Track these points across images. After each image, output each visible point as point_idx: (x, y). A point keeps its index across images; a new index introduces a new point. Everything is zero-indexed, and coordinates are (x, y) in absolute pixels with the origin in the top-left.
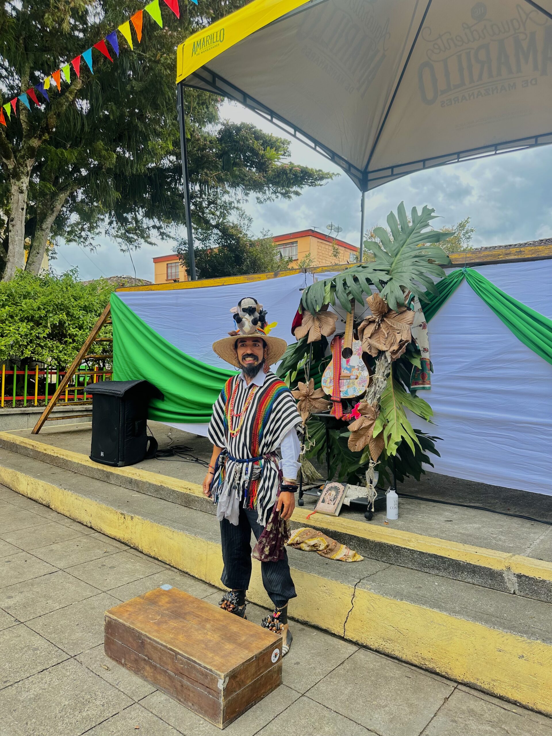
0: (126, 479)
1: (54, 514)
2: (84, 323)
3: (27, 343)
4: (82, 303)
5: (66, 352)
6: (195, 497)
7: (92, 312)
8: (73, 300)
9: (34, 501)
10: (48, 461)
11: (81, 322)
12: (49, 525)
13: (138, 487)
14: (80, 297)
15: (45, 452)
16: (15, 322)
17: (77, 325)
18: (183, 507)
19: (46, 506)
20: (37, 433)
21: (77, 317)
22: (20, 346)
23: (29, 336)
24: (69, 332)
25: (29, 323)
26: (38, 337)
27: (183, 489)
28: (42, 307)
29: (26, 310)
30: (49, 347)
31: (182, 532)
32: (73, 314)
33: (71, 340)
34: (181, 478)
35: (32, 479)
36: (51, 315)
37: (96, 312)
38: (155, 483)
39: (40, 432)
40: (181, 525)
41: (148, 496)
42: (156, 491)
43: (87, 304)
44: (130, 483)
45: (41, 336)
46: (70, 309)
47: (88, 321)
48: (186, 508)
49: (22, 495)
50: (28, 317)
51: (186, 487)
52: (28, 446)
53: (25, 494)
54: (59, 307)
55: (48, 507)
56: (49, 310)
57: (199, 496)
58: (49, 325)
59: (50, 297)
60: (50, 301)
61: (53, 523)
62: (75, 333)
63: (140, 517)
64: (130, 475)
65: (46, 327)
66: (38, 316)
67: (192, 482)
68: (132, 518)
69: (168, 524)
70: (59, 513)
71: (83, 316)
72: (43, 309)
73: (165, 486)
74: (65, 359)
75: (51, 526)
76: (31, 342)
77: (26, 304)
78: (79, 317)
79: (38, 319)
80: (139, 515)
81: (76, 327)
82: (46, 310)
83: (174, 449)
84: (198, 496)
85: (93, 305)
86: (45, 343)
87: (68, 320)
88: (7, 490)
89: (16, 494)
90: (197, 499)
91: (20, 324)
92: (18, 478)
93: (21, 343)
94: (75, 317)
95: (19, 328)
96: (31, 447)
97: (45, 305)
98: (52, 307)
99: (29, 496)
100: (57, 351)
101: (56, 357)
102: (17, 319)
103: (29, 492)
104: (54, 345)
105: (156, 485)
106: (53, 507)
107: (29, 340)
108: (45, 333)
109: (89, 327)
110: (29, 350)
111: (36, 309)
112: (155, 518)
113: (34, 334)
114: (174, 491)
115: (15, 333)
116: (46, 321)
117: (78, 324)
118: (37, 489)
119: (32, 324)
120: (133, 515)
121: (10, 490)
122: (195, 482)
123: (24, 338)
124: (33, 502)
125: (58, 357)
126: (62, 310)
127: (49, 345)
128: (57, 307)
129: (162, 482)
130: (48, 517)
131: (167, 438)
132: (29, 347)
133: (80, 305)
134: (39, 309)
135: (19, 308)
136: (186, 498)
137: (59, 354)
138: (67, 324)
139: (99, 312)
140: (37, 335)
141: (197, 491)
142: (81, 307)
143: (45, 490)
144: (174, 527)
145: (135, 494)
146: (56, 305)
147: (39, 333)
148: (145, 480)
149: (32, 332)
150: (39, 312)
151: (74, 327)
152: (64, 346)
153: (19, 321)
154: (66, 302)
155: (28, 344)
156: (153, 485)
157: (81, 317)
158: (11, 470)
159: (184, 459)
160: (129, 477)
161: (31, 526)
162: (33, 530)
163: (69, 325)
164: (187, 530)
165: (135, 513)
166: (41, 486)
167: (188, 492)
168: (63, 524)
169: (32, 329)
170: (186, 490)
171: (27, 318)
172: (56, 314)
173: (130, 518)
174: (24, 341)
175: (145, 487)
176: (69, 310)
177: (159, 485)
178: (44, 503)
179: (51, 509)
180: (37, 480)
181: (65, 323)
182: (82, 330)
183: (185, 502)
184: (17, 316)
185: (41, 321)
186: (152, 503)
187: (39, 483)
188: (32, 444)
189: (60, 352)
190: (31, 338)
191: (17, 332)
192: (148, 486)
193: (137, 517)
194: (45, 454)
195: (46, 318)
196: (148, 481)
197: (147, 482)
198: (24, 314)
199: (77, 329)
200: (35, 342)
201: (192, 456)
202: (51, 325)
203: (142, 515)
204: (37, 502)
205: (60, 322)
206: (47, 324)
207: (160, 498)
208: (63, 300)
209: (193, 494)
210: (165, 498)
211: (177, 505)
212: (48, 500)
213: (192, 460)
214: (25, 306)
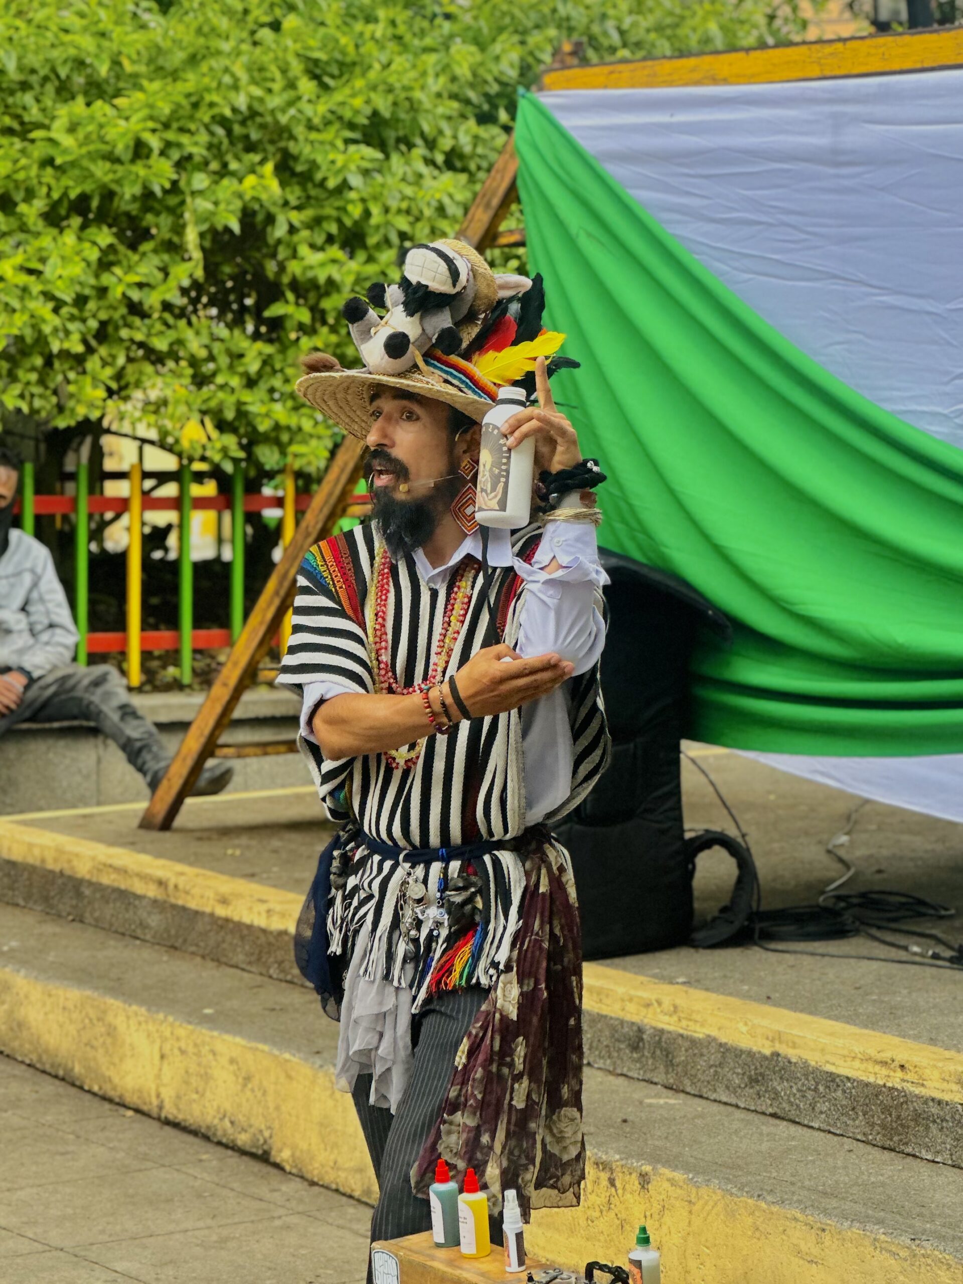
0: (614, 1029)
1: (293, 1187)
2: (367, 214)
3: (85, 341)
4: (358, 102)
5: (277, 382)
6: (926, 1101)
7: (410, 146)
8: (307, 86)
9: (195, 1133)
10: (240, 958)
11: (356, 211)
12: (277, 1223)
13: (670, 1064)
14: (342, 65)
15: (221, 911)
16: (23, 228)
17: (333, 228)
18: (876, 1153)
19: (253, 1156)
20: (166, 825)
21: (332, 183)
22: (49, 361)
23: (91, 305)
24: (294, 267)
25: (92, 231)
26: (136, 309)
27: (870, 1067)
28: (155, 142)
29: (73, 164)
30: (194, 362)
31: (856, 1230)
32: (314, 166)
33: (304, 316)
34: (871, 1023)
35: (181, 1032)
36: (200, 181)
37: (431, 144)
38: (745, 1043)
39: (178, 822)
40: (859, 1208)
41: (715, 1107)
42: (753, 1081)
43: (383, 105)
44: (635, 1048)
45: (152, 300)
46: (292, 137)
47: (394, 204)
48: (887, 1155)
49: (137, 1111)
50: (84, 198)
51: (886, 1056)
52: (139, 887)
53: (152, 1105)
54: (237, 129)
55: (264, 1158)
56: (190, 157)
57: (946, 1097)
58: (191, 236)
59: (191, 81)
60: (195, 106)
61: (294, 1219)
62: (322, 278)
63: (678, 1176)
64: (631, 1007)
65: (174, 248)
66: (137, 190)
67: (917, 1038)
68: (644, 1179)
69: (800, 1202)
70: (313, 1184)
71: (366, 173)
72: (162, 153)
73: (793, 1054)
74: (277, 427)
75: (288, 1227)
76: (103, 334)
77: (72, 129)
78: (345, 186)
79: (134, 208)
80: (675, 1168)
81: (330, 239)
82: (176, 155)
83: (850, 906)
84: (938, 1095)
85: (414, 107)
86: (172, 335)
87: (286, 204)
88: (61, 1088)
89: (107, 1106)
90: (935, 1110)
91: (46, 241)
92: (112, 1031)
93: (55, 347)
94: (322, 184)
95: (43, 260)
96: (152, 892)
97: (166, 126)
98: (203, 138)
99: (170, 1111)
100: (235, 382)
101: (230, 415)
102: (31, 211)
103: (168, 1094)
104: (217, 348)
105: (750, 1054)
106: (283, 1156)
107: (93, 324)
108: (172, 283)
109: (395, 239)
110: (95, 381)
111: (127, 156)
112: (744, 1180)
113: (117, 292)
114: (833, 1080)
115: (25, 290)
116: (176, 212)
117: (339, 221)
118: (206, 1077)
119: (105, 237)
120: (647, 1168)
121: (73, 1091)
122: (933, 1041)
123: (72, 318)
124: (190, 1139)
125: (241, 412)
126: (251, 147)
127: (195, 345)
128: (229, 132)
129: (778, 1037)
130: (268, 1196)
131: (825, 859)
132: (93, 364)
133: (348, 114)
134: (140, 150)
135: (39, 151)
136: (886, 1110)
137: (247, 396)
138: (280, 231)
139: (446, 144)
140: (135, 295)
141: (936, 1075)
142: (352, 126)
143: (248, 1079)
144: (825, 1212)
145: (658, 1096)
146: (223, 121)
147: (140, 286)
148: (700, 1033)
149: (107, 279)
150: (139, 169)
151: (320, 239)
152: (269, 349)
153: (40, 225)
154: (274, 102)
155: (90, 350)
156: (738, 1053)
157: (355, 180)
158: (73, 994)
159: (894, 953)
160: (628, 1018)
161: (201, 1224)
162: (214, 1238)
163: (292, 230)
164: (880, 1222)
165: (655, 1159)
166: (224, 1061)
167: (896, 1080)
168: (341, 1222)
169: (105, 264)
170: (884, 1071)
171: (80, 205)
172: (224, 172)
173: (634, 1179)
174: (67, 333)
175: (702, 1063)
176: (293, 147)
177: (767, 1052)
178: (243, 1139)
179: (278, 1166)
180: (205, 1033)
181: (270, 219)
182: (361, 256)
183: (883, 1126)
184: (30, 195)
185: (150, 218)
186: (736, 1132)
187: (219, 1046)
188: (160, 874)
189: (251, 383)
190: (103, 315)
191: (36, 287)
192: (715, 1058)
193: (667, 1172)
194: (225, 925)
195: (172, 201)
196: (714, 1033)
197: (711, 1040)
198: (66, 181)
199: (335, 252)
200: (124, 333)
201: (939, 941)
202: (202, 235)
203: (687, 1168)
204: (206, 1138)
205: (247, 216)
206: (179, 229)
207: (774, 1115)
208: (257, 92)
209: (917, 1091)
210: (793, 1114)
211: (848, 1143)
212: (259, 1123)
213: (935, 956)
214: (68, 141)
